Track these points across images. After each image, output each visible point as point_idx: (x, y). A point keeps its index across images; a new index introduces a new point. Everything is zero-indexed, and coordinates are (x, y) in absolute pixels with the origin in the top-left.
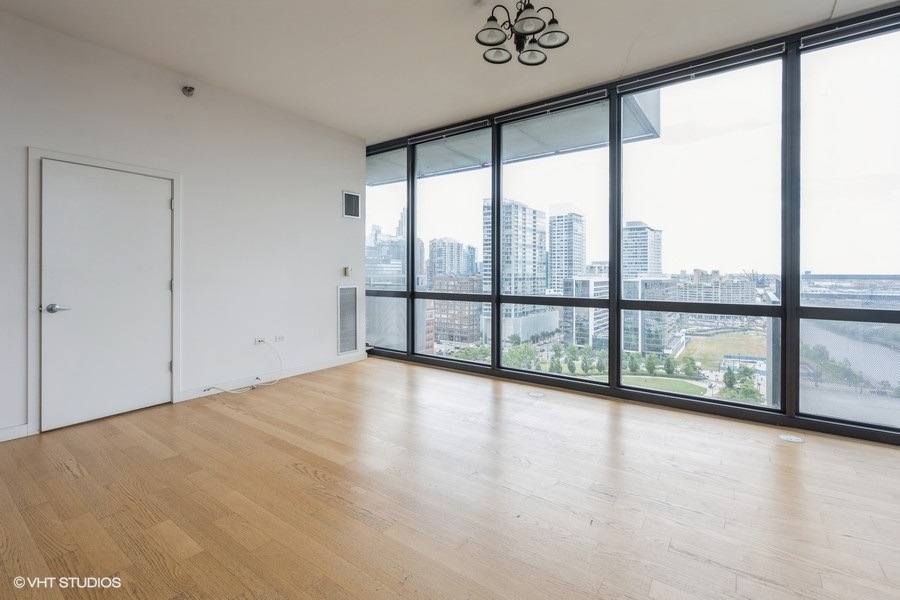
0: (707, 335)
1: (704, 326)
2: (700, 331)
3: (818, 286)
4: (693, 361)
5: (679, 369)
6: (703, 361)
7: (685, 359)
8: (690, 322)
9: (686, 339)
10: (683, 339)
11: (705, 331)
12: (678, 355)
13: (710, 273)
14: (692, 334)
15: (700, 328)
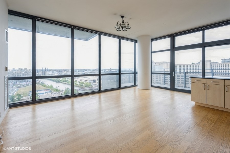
0: (23, 87)
1: (22, 84)
2: (21, 86)
3: (50, 72)
4: (20, 95)
5: (15, 98)
6: (23, 94)
7: (17, 95)
8: (17, 84)
9: (17, 89)
10: (16, 89)
11: (23, 86)
12: (14, 94)
13: (24, 69)
14: (19, 87)
15: (21, 85)
